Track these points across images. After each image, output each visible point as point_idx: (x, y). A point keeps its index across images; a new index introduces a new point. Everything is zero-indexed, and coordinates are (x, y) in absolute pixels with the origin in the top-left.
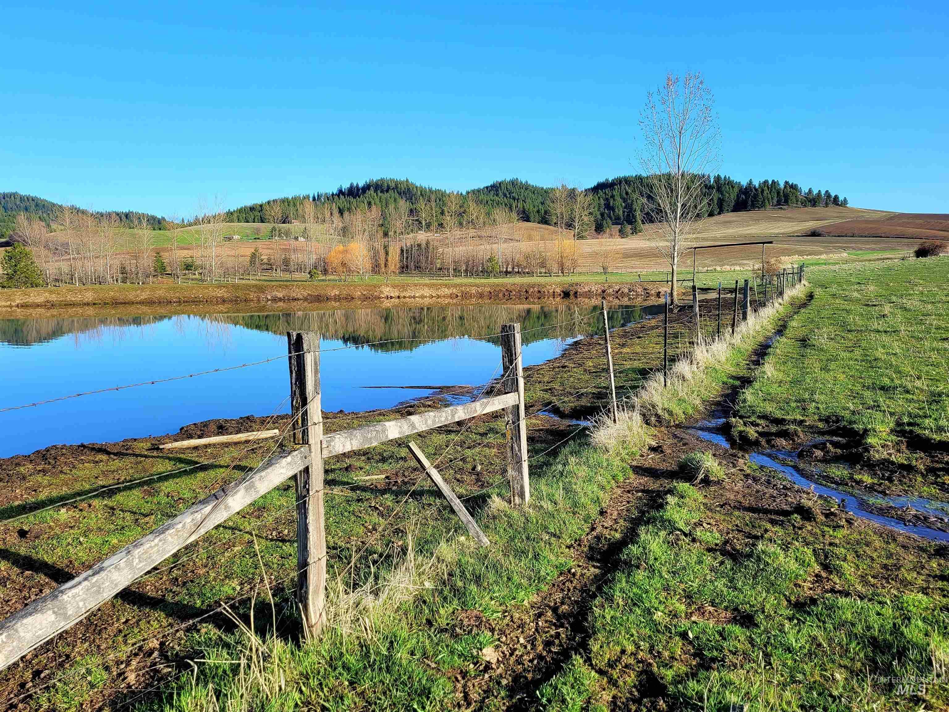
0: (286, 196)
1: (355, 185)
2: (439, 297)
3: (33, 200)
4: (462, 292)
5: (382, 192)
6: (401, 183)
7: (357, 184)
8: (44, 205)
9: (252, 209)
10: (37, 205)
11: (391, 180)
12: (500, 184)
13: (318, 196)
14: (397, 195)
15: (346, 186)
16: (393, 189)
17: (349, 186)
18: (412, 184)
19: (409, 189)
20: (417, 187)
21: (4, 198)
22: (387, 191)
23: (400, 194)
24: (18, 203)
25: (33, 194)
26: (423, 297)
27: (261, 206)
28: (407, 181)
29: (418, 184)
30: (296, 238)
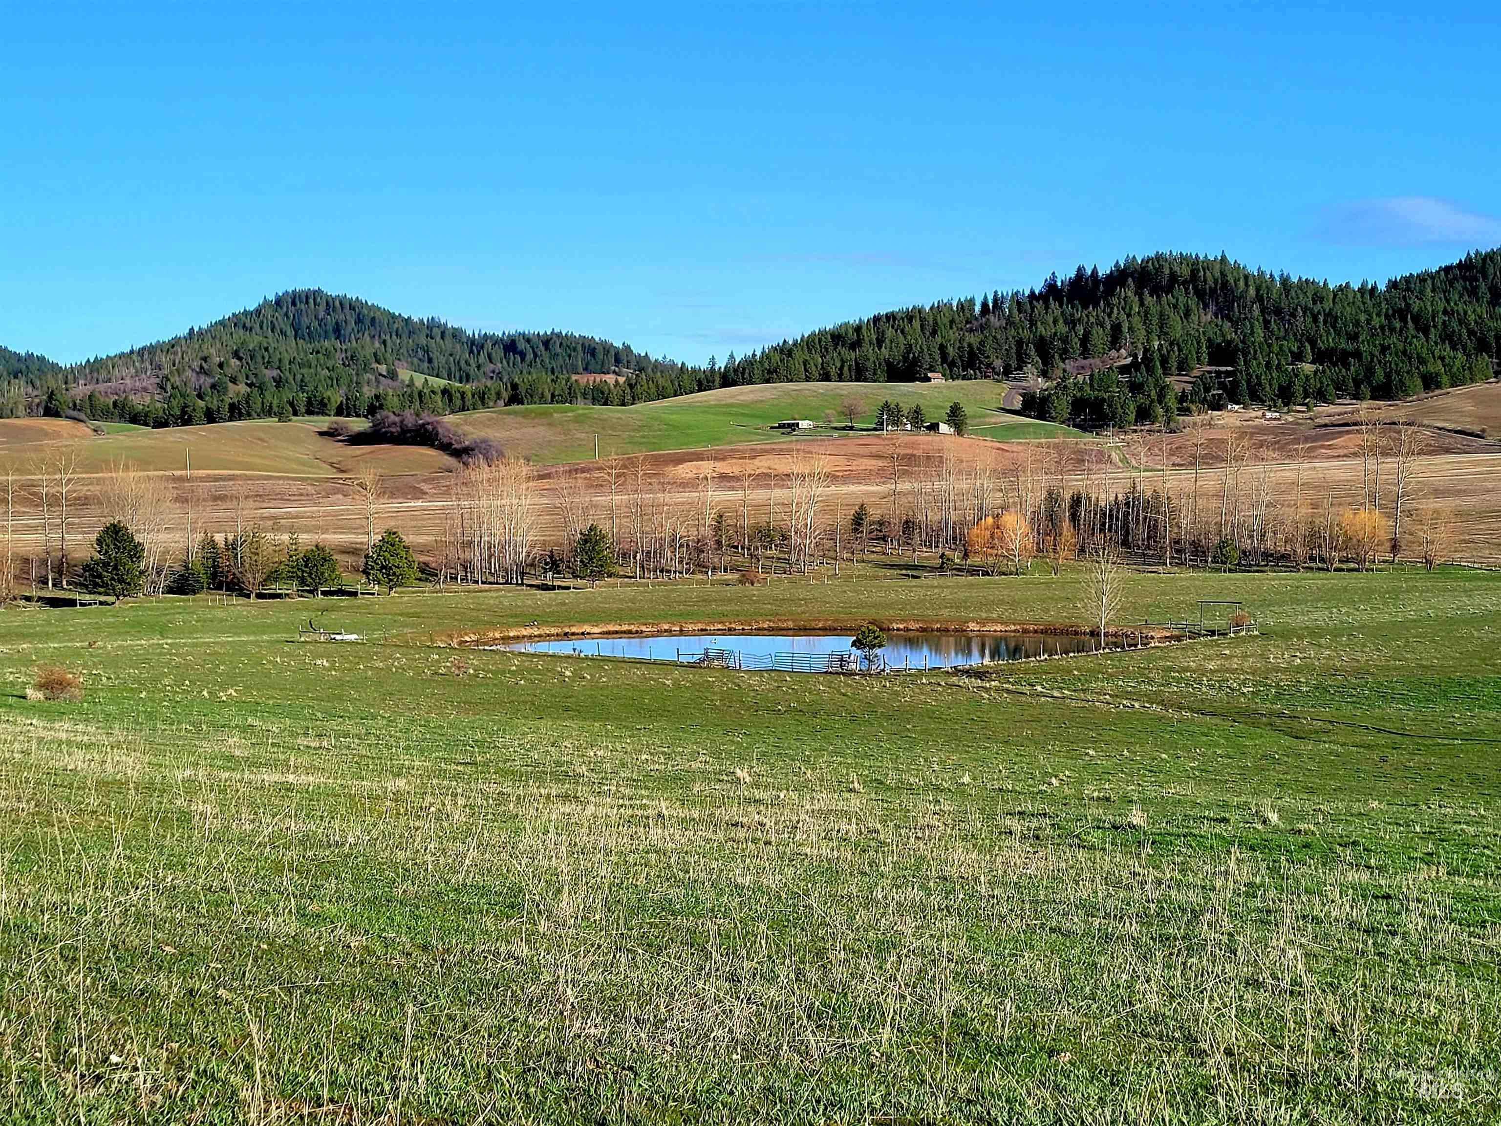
0: (919, 303)
1: (1089, 272)
2: (1006, 631)
3: (352, 308)
4: (1023, 629)
5: (1156, 291)
6: (1208, 265)
7: (1095, 271)
8: (373, 319)
9: (837, 337)
10: (359, 321)
11: (1183, 259)
12: (1484, 260)
13: (995, 301)
14: (1193, 302)
15: (1065, 273)
16: (1185, 283)
17: (1072, 274)
18: (1236, 266)
19: (1225, 284)
20: (1246, 277)
21: (294, 303)
22: (1169, 290)
23: (1200, 294)
24: (321, 314)
25: (352, 295)
26: (995, 631)
27: (858, 329)
28: (1224, 259)
29: (1253, 270)
30: (934, 427)
